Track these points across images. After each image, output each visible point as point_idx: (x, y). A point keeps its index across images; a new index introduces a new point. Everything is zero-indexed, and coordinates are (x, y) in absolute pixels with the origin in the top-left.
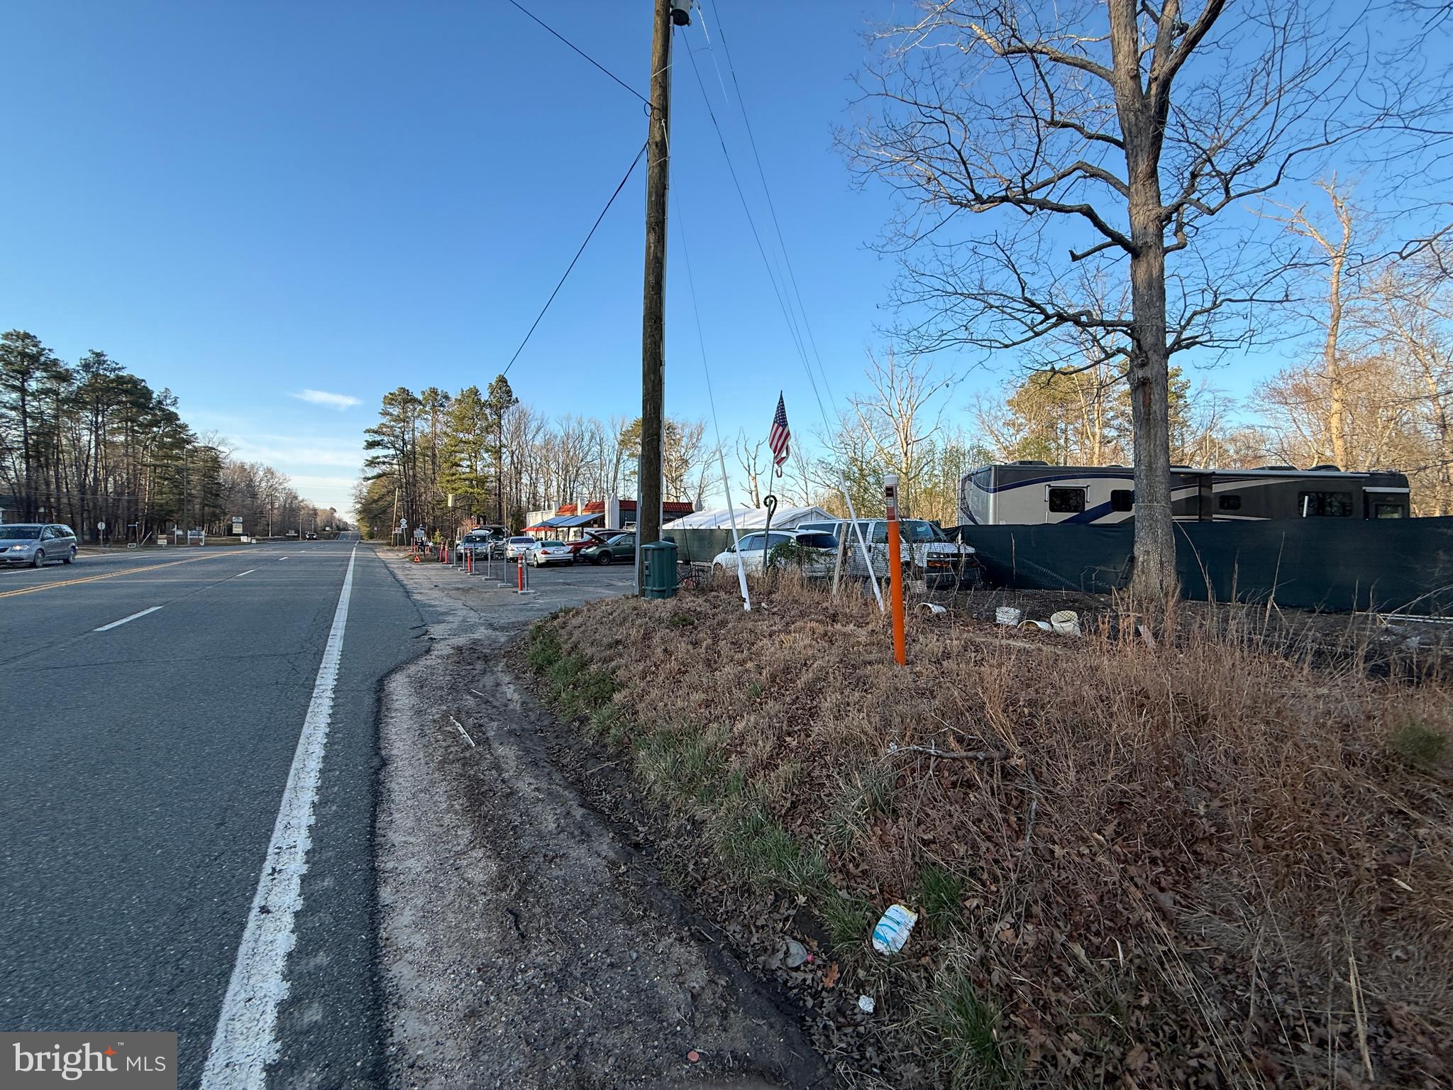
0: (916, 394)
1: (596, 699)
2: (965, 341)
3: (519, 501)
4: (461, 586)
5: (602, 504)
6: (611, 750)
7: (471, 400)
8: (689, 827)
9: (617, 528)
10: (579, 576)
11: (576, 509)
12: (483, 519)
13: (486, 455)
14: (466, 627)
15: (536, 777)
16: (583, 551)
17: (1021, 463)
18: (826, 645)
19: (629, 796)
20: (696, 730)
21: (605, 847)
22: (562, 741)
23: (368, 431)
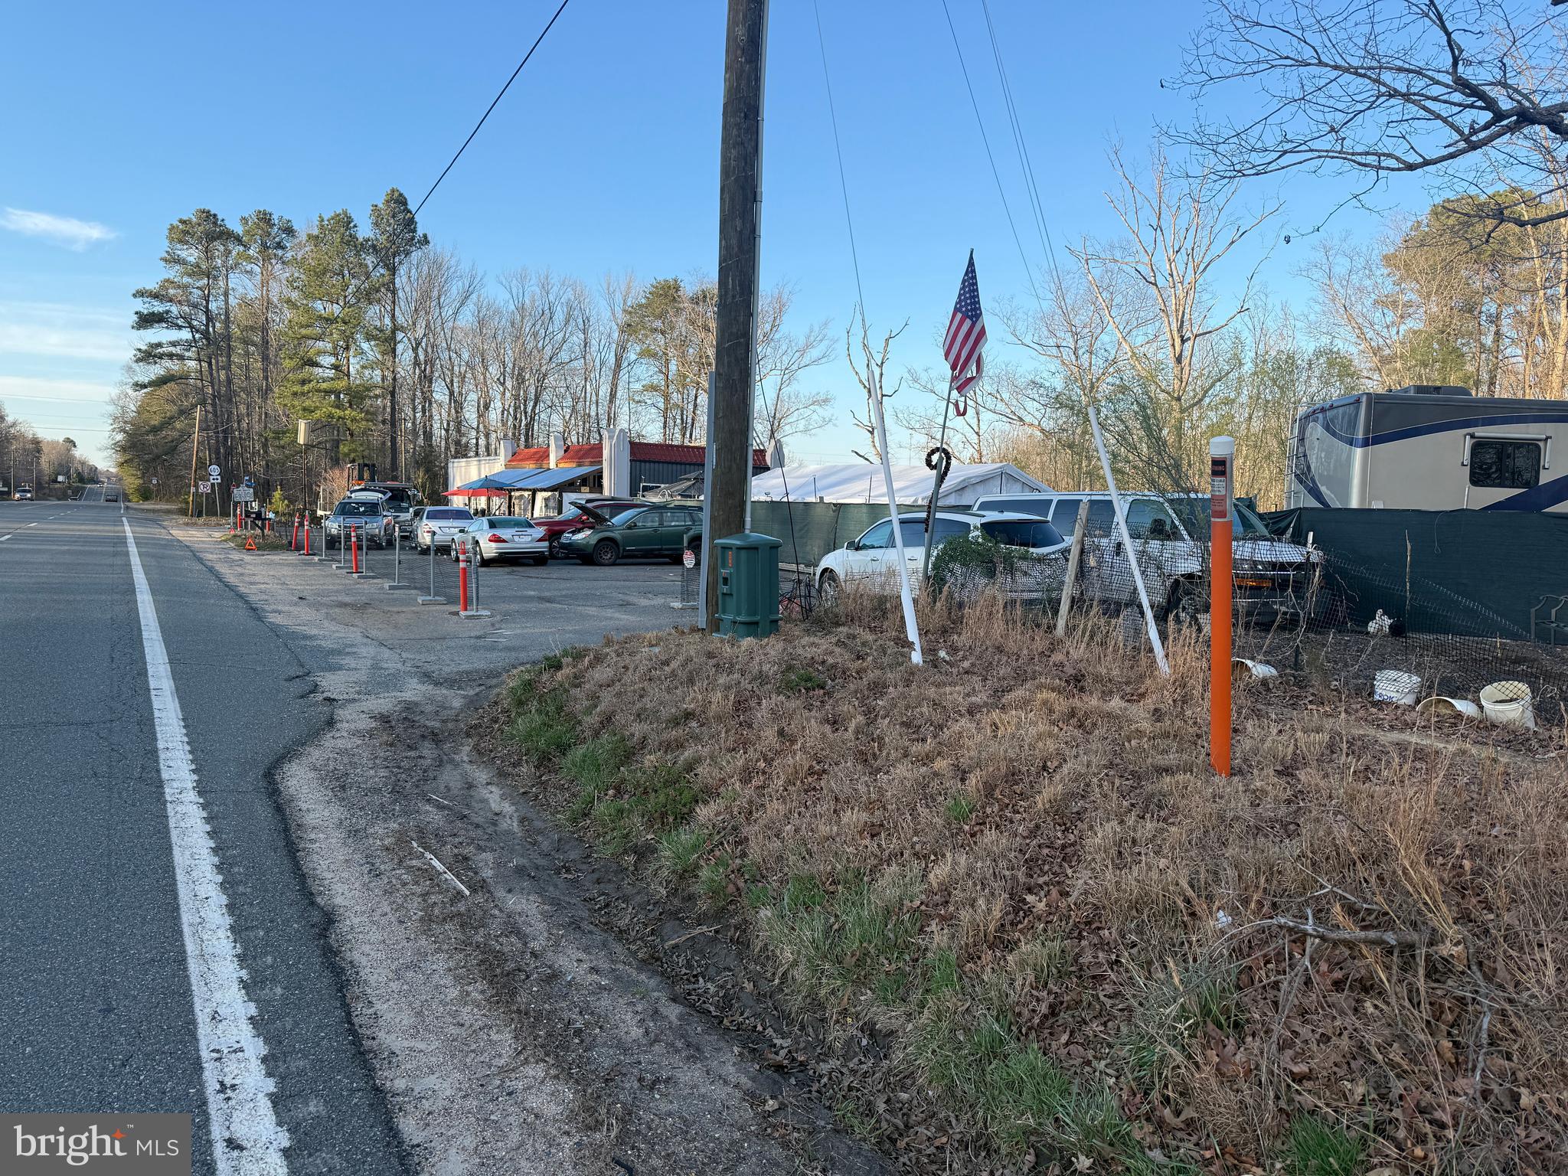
0: (1206, 241)
1: (664, 815)
2: (1328, 155)
3: (428, 436)
4: (347, 599)
5: (599, 448)
6: (703, 906)
7: (337, 237)
8: (864, 1042)
9: (624, 494)
10: (563, 585)
11: (545, 455)
12: (369, 471)
13: (365, 346)
14: (381, 681)
15: (586, 950)
16: (567, 537)
17: (1420, 389)
18: (1077, 733)
19: (749, 986)
20: (858, 875)
21: (732, 1069)
22: (609, 888)
23: (140, 294)
